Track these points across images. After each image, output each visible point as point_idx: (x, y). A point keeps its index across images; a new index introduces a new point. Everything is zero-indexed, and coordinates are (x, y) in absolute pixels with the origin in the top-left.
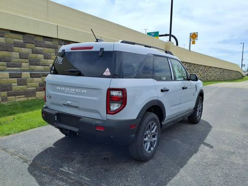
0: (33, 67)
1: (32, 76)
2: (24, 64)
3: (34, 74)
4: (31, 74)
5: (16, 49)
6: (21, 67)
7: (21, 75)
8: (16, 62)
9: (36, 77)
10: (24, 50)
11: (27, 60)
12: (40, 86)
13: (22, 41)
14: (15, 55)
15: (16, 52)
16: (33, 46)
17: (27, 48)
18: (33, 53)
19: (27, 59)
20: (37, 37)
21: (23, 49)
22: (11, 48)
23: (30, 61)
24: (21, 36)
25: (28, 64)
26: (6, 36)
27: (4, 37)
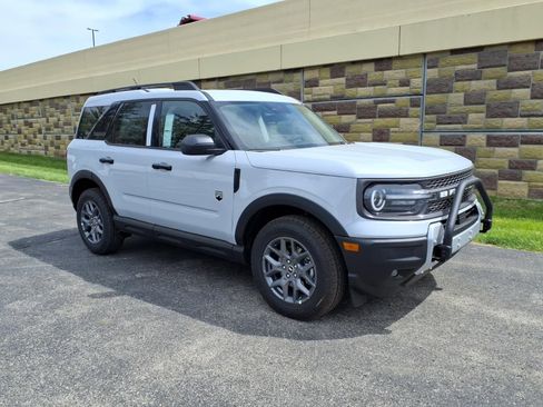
0: (496, 122)
1: (492, 142)
2: (472, 116)
3: (495, 138)
4: (489, 138)
5: (458, 85)
6: (466, 123)
7: (464, 141)
8: (455, 113)
9: (501, 145)
10: (475, 85)
11: (483, 107)
12: (510, 168)
13: (475, 66)
14: (455, 99)
15: (457, 91)
16: (501, 71)
17: (486, 79)
18: (499, 88)
19: (482, 104)
20: (514, 47)
21: (473, 82)
22: (447, 85)
23: (488, 107)
24: (474, 55)
25: (483, 115)
26: (442, 63)
27: (436, 67)
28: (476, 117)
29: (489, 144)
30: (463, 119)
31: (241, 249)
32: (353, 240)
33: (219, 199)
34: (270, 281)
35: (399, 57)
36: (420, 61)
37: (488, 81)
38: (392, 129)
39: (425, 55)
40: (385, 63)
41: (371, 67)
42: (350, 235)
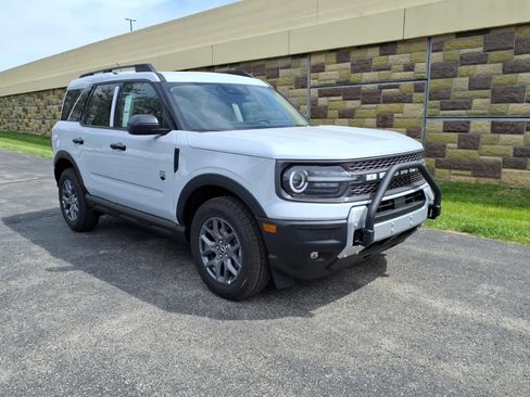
0: (501, 107)
1: (497, 128)
2: (476, 102)
3: (500, 124)
4: (493, 124)
5: (463, 69)
6: (470, 109)
7: (468, 127)
8: (459, 98)
9: (505, 132)
10: (480, 69)
11: (487, 92)
12: (515, 155)
13: (480, 49)
14: (460, 83)
15: (462, 76)
16: (508, 54)
17: (492, 62)
18: (505, 72)
19: (487, 88)
20: (521, 29)
21: (478, 66)
22: (452, 70)
23: (493, 92)
24: (480, 38)
25: (488, 100)
26: (447, 46)
27: (441, 50)
28: (481, 103)
29: (494, 131)
30: (467, 105)
31: (183, 229)
32: (272, 222)
33: (163, 178)
34: (206, 260)
35: (404, 41)
36: (425, 45)
37: (492, 65)
38: (396, 115)
39: (429, 38)
40: (390, 47)
41: (376, 51)
42: (269, 216)
